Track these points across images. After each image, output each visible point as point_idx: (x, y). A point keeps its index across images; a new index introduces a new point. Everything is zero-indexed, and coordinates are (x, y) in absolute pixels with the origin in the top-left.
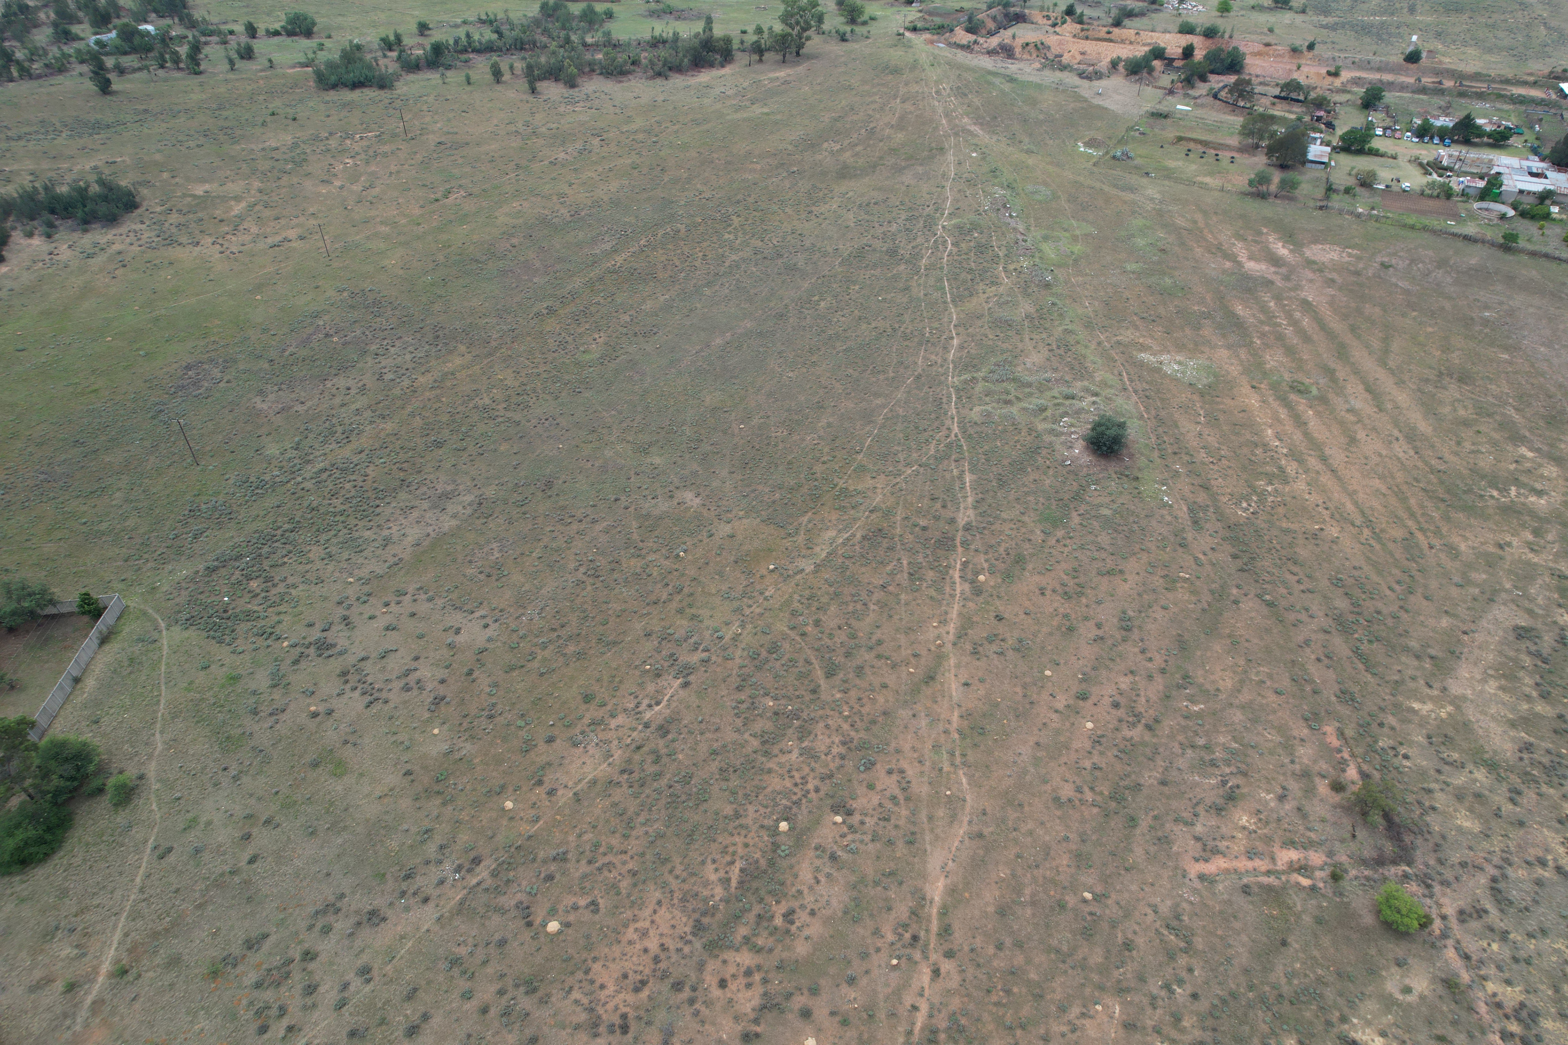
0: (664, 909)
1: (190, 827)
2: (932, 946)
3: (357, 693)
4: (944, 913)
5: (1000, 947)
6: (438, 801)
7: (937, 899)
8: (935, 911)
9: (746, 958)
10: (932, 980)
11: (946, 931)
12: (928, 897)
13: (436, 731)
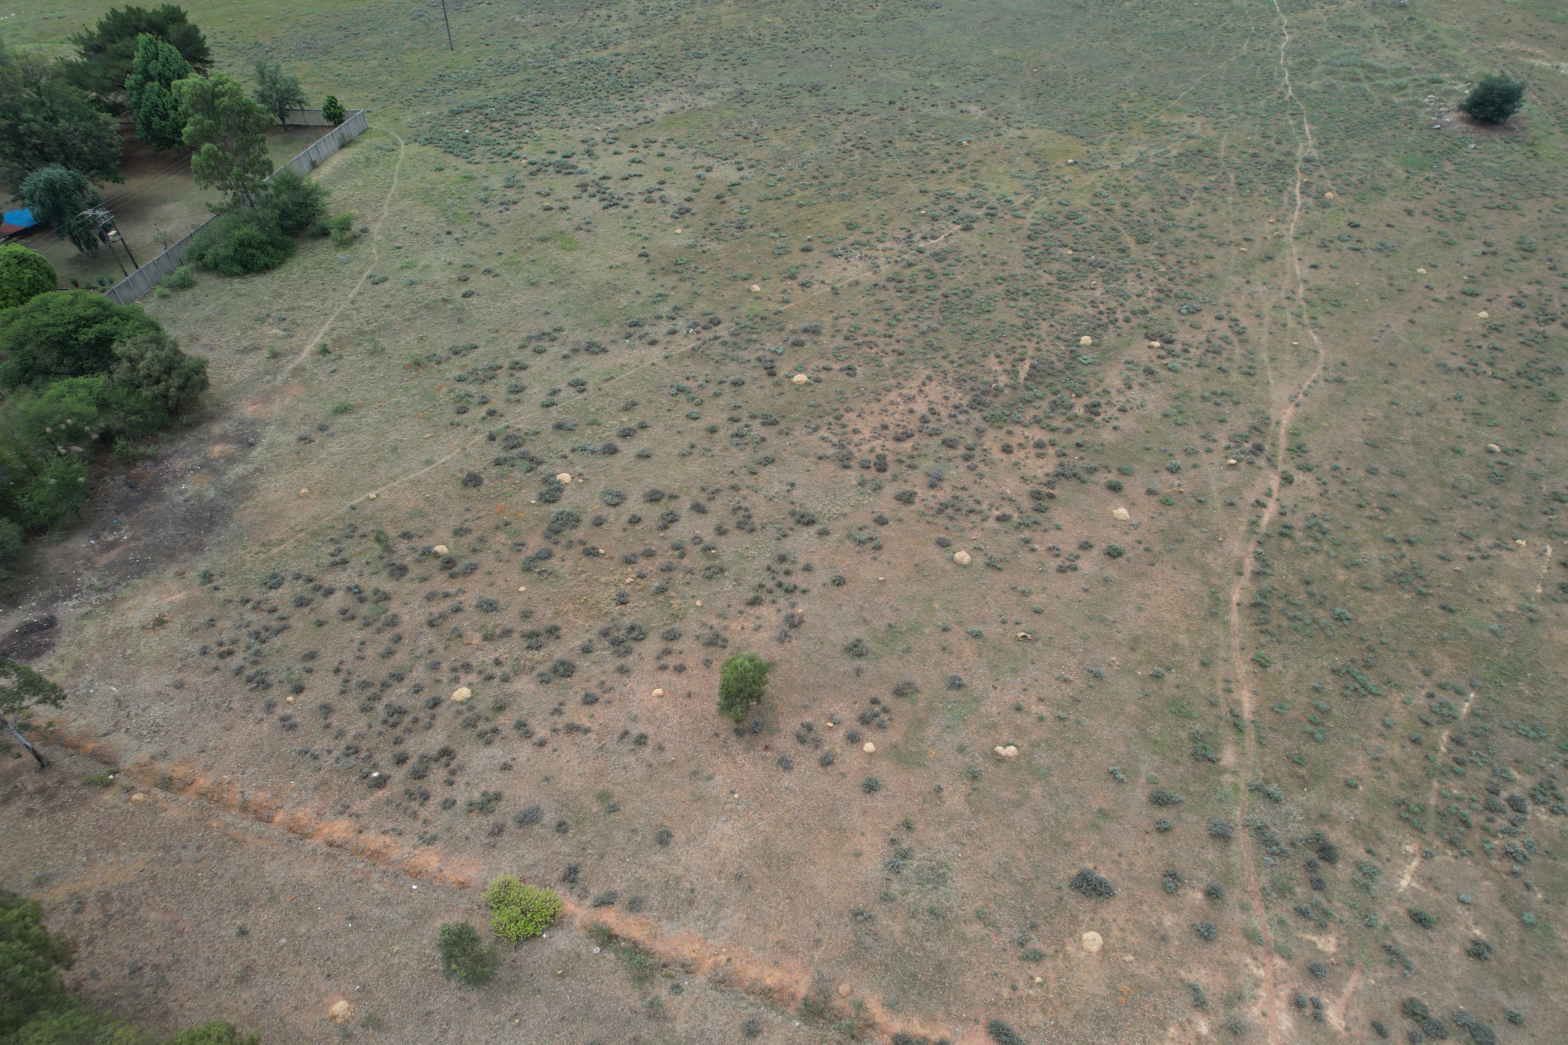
0: (934, 384)
1: (407, 267)
2: (1280, 458)
3: (595, 200)
4: (1293, 434)
5: (1372, 472)
6: (676, 277)
7: (1284, 422)
8: (1282, 431)
9: (1037, 434)
10: (1282, 485)
11: (1298, 450)
12: (1274, 419)
13: (679, 231)
